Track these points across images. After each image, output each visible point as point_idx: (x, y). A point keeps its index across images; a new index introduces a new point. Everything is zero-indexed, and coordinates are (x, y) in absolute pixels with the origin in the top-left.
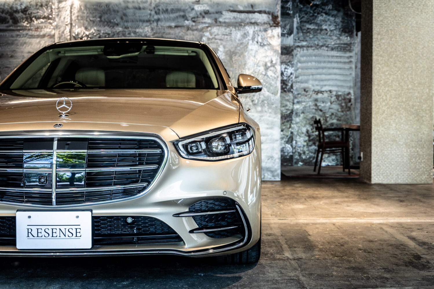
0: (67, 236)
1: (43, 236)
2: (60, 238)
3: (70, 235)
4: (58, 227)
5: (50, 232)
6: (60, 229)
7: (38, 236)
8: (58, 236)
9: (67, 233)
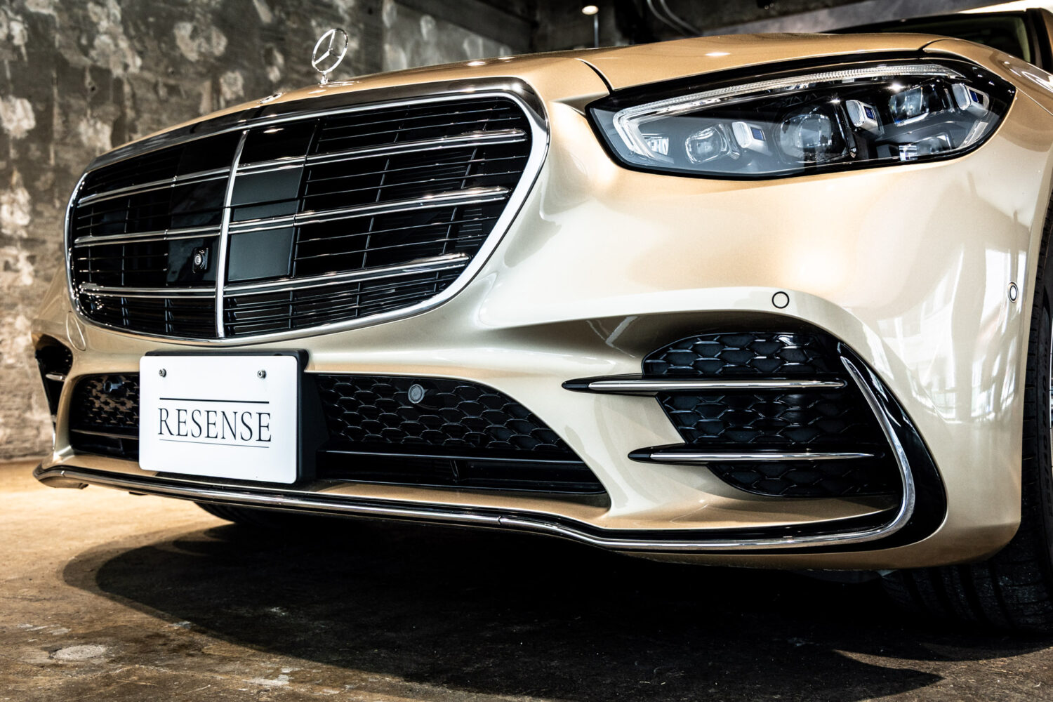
0: (238, 436)
1: (190, 434)
2: (223, 441)
3: (246, 434)
4: (219, 407)
5: (202, 420)
6: (224, 413)
7: (179, 435)
8: (220, 436)
9: (241, 429)
